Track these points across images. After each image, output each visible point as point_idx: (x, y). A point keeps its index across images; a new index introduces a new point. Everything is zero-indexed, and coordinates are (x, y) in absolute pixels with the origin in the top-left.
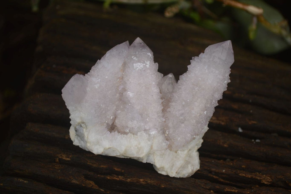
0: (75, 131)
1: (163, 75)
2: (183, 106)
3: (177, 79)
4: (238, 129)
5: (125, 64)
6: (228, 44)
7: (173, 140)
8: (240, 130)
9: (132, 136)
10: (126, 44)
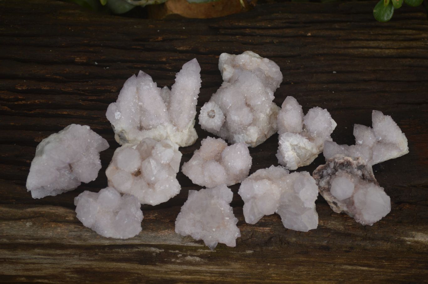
0: (118, 137)
1: (161, 88)
2: (179, 103)
3: (170, 88)
4: (95, 63)
5: (138, 89)
6: (195, 60)
7: (178, 125)
8: (96, 63)
9: (154, 129)
10: (134, 77)
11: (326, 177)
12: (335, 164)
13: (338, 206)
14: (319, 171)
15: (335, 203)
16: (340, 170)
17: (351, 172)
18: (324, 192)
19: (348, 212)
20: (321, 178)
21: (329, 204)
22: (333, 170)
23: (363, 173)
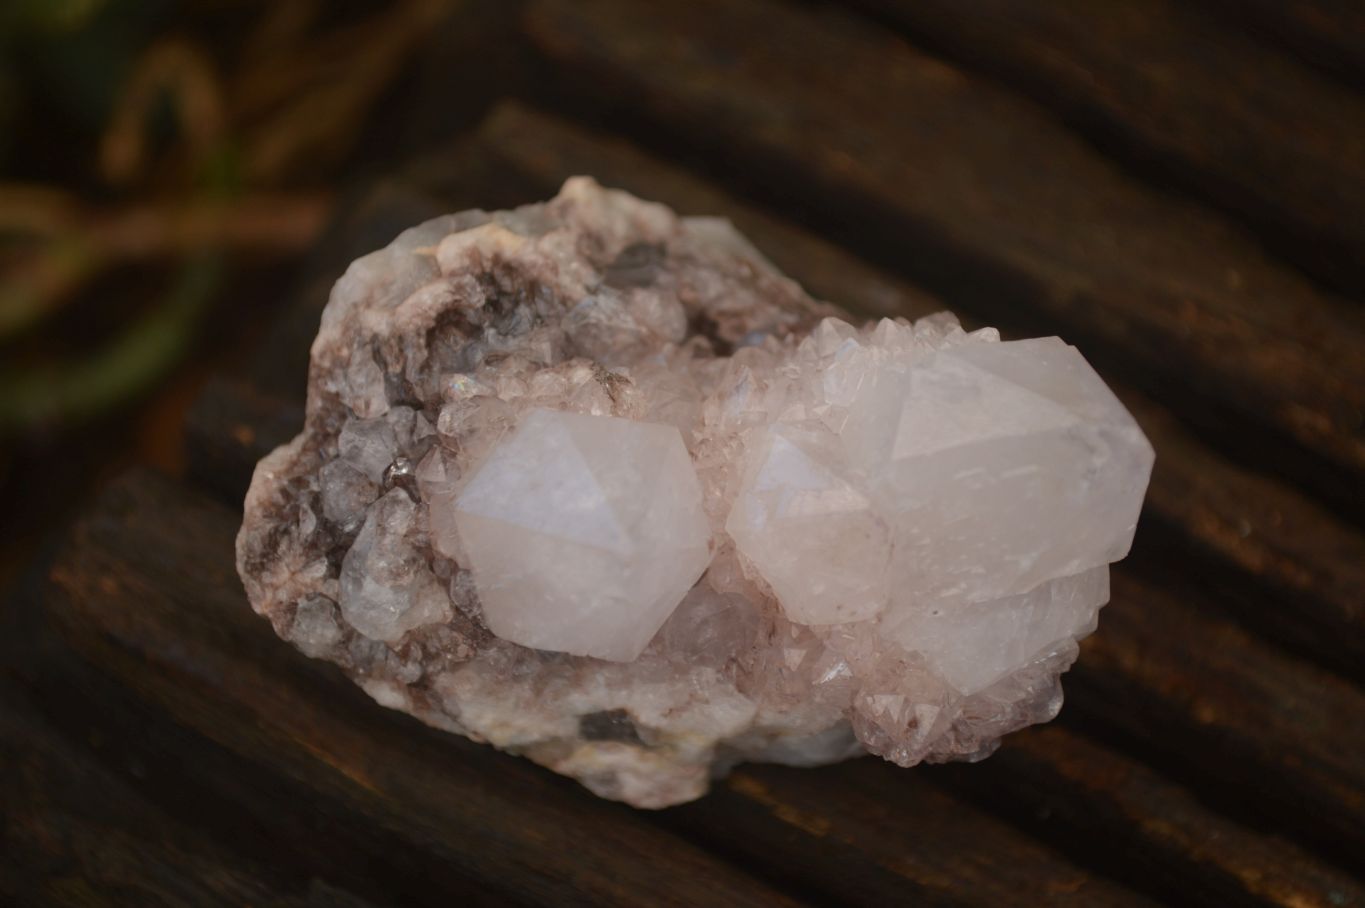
11: (370, 526)
12: (384, 364)
13: (656, 733)
14: (283, 514)
15: (608, 727)
16: (461, 385)
17: (570, 351)
18: (442, 681)
19: (772, 735)
20: (335, 570)
21: (565, 767)
22: (400, 417)
23: (685, 304)
